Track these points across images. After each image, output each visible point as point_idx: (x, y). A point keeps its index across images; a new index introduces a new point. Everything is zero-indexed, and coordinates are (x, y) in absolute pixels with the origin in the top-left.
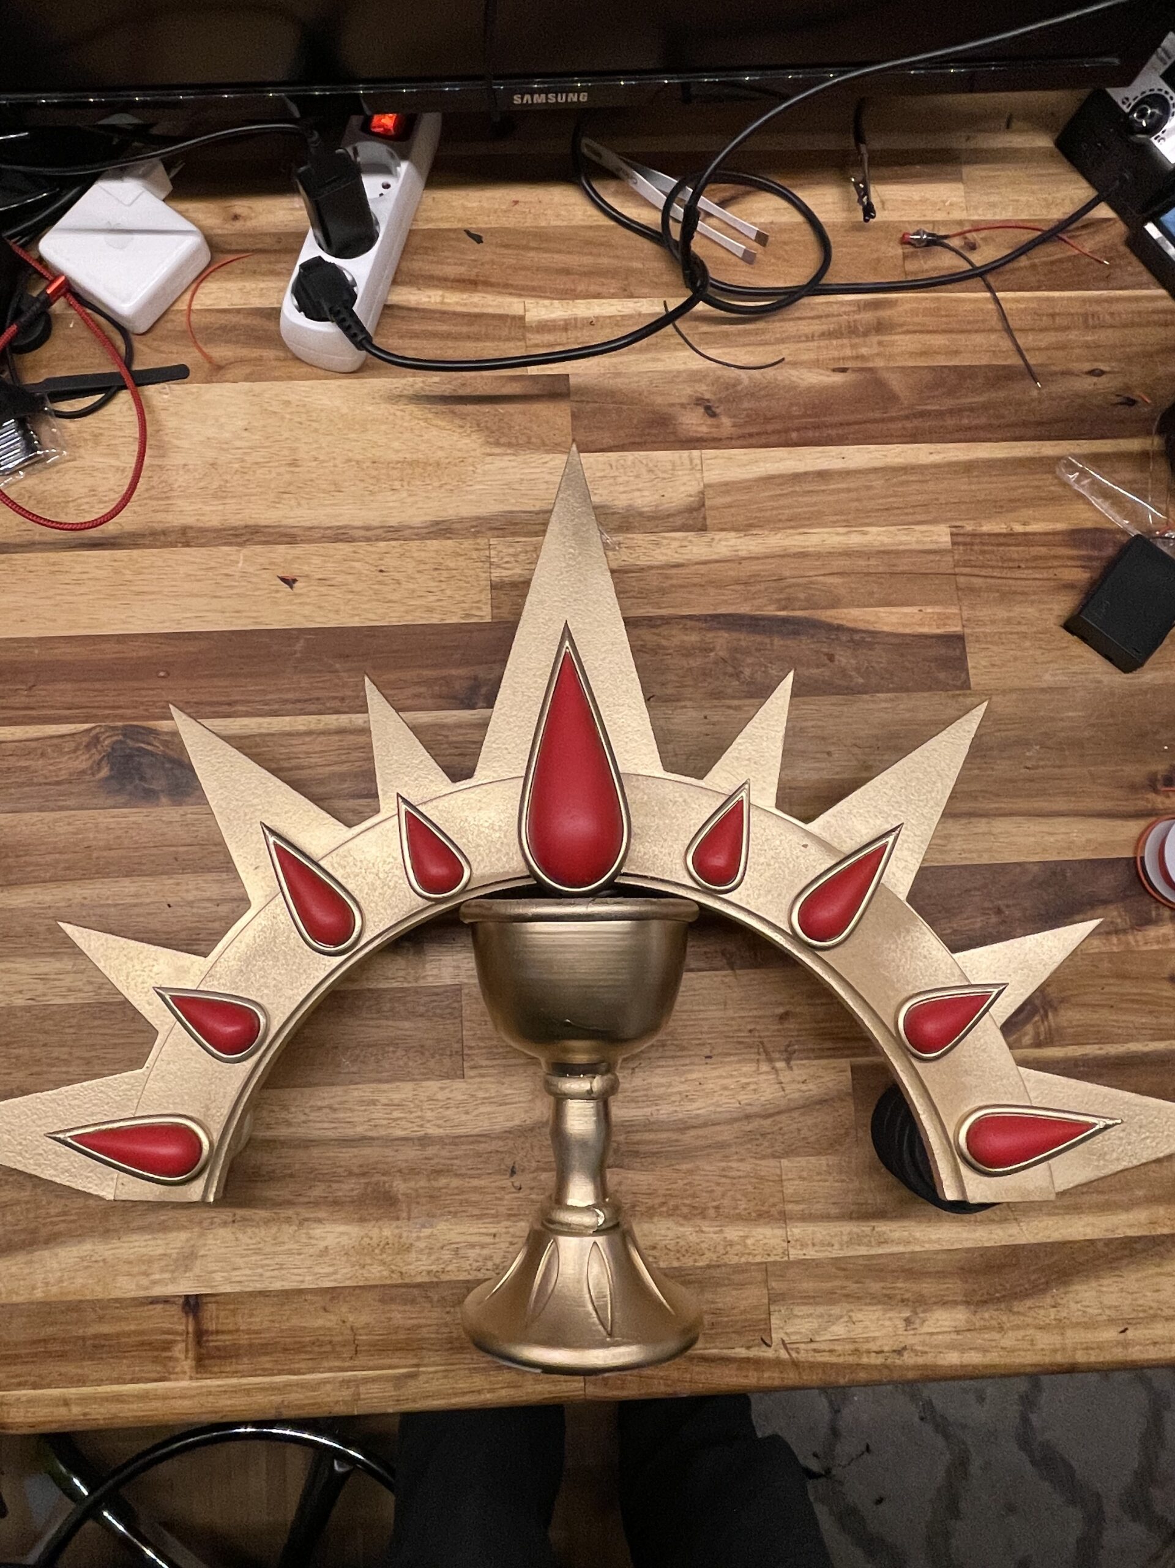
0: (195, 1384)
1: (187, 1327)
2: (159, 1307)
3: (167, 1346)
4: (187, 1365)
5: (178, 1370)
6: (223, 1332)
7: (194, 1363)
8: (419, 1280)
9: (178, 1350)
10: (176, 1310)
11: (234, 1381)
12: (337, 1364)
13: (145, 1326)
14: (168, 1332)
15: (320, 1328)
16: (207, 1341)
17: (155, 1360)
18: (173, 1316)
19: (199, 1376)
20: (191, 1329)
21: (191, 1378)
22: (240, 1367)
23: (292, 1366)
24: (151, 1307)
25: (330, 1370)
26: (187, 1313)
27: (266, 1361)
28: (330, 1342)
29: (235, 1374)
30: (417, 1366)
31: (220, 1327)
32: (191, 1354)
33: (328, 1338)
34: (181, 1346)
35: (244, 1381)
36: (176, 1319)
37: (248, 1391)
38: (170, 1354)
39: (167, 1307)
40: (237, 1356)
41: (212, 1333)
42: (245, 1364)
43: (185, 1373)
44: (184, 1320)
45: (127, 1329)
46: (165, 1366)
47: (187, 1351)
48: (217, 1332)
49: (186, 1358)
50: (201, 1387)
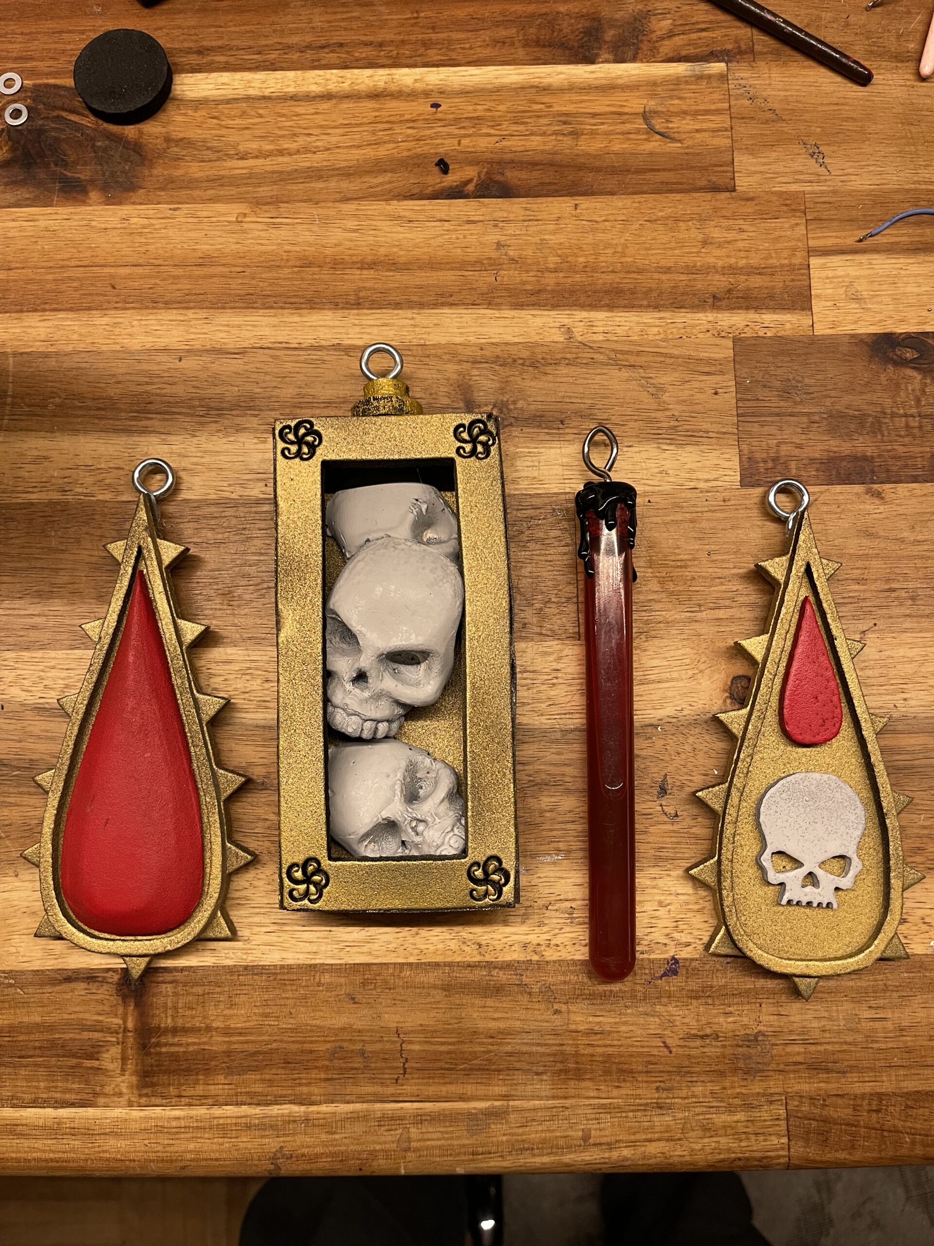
0: (136, 1113)
1: (125, 1022)
2: (80, 987)
3: (93, 1052)
4: (125, 1082)
5: (108, 1089)
6: (185, 1031)
7: (134, 1079)
8: (508, 957)
9: (110, 1059)
10: (105, 993)
11: (201, 1111)
12: (370, 1089)
13: (55, 1017)
14: (92, 1029)
15: (343, 1029)
16: (158, 1045)
17: (73, 1072)
18: (101, 1002)
19: (143, 1100)
20: (130, 1025)
21: (130, 1104)
22: (213, 1089)
23: (298, 1090)
24: (65, 986)
25: (361, 1099)
26: (124, 998)
27: (254, 1082)
28: (362, 1053)
29: (201, 1100)
30: (506, 1097)
31: (180, 1022)
32: (130, 1066)
33: (358, 1046)
34: (115, 1051)
35: (217, 1111)
36: (106, 1008)
37: (223, 1129)
38: (95, 1063)
39: (93, 987)
40: (207, 1071)
41: (166, 1031)
42: (219, 1086)
43: (120, 1094)
44: (120, 1010)
45: (26, 1019)
46: (87, 1082)
47: (124, 1059)
48: (175, 1031)
49: (123, 1070)
50: (148, 1118)
